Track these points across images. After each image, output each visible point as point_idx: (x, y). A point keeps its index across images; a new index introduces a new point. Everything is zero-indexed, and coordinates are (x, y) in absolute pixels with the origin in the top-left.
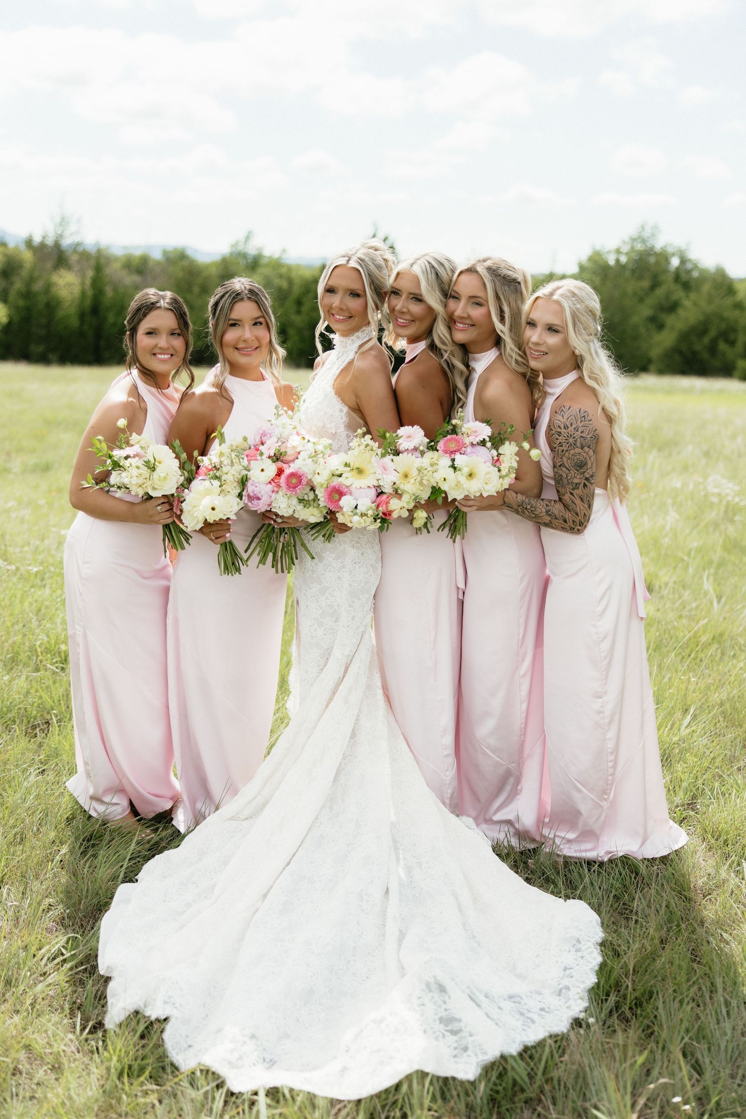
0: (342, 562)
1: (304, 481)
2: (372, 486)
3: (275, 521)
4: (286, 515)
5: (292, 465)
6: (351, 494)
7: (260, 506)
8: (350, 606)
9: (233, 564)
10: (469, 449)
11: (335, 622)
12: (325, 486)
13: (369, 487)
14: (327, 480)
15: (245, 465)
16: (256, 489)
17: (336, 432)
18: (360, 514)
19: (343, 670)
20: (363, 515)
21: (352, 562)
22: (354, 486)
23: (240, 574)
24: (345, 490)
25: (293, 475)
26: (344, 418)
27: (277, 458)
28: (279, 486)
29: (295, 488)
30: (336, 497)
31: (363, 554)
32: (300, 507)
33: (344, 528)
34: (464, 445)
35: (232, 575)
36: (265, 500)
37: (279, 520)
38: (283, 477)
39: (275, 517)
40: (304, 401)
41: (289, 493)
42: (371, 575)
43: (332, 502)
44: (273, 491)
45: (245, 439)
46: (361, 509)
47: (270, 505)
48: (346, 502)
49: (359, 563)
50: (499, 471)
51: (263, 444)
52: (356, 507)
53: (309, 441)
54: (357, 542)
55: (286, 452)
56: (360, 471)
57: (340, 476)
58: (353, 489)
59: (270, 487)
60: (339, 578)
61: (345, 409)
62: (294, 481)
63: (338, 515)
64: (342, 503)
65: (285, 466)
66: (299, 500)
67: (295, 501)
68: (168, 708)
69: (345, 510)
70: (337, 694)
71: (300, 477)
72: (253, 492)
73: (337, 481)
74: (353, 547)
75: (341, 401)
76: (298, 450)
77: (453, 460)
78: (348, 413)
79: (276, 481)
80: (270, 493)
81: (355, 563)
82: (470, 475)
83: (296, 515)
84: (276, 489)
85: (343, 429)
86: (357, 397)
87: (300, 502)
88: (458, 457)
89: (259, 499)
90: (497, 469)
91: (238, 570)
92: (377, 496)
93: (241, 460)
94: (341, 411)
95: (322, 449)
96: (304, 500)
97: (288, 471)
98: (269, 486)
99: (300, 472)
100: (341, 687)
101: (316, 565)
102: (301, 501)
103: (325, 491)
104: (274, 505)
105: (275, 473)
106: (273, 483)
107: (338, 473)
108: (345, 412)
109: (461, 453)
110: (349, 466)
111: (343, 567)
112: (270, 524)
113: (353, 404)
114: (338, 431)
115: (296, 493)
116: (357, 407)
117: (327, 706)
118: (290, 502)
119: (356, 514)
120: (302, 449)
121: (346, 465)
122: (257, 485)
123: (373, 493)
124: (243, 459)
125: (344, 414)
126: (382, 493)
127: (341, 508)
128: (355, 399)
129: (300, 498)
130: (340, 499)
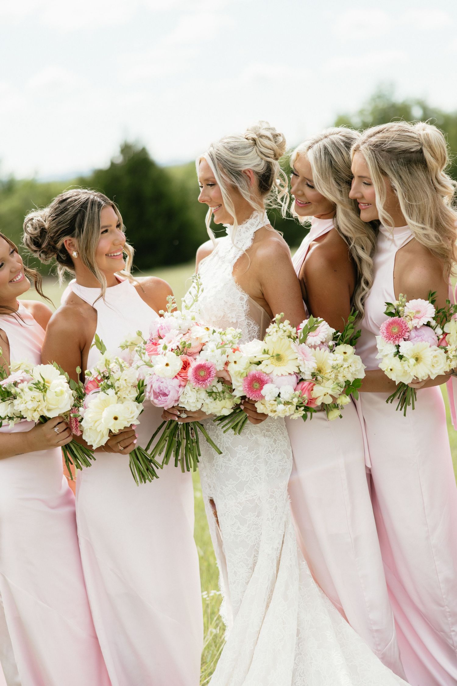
0: (256, 454)
1: (213, 373)
2: (293, 373)
3: (179, 417)
4: (193, 410)
5: (197, 357)
6: (272, 382)
7: (168, 402)
8: (272, 496)
9: (148, 469)
10: (413, 334)
11: (258, 516)
12: (245, 375)
13: (290, 374)
14: (245, 369)
15: (147, 360)
16: (161, 385)
17: (237, 322)
18: (283, 402)
19: (275, 565)
20: (287, 403)
21: (266, 451)
22: (275, 374)
23: (157, 477)
24: (266, 378)
25: (200, 367)
26: (245, 306)
27: (181, 350)
28: (186, 380)
29: (204, 380)
30: (257, 385)
31: (275, 441)
32: (209, 400)
33: (260, 418)
34: (407, 330)
35: (150, 481)
36: (172, 396)
37: (184, 416)
38: (190, 371)
39: (179, 413)
40: (202, 291)
41: (198, 387)
42: (286, 462)
43: (252, 391)
44: (180, 386)
45: (140, 334)
46: (285, 397)
47: (178, 400)
48: (268, 391)
49: (273, 451)
50: (446, 352)
51: (160, 338)
52: (279, 396)
53: (214, 332)
54: (268, 431)
55: (190, 344)
56: (279, 358)
57: (259, 363)
58: (274, 376)
59: (176, 382)
60: (256, 470)
61: (246, 297)
62: (202, 373)
63: (257, 405)
64: (263, 392)
65: (190, 359)
66: (208, 393)
67: (203, 395)
68: (96, 638)
69: (267, 398)
70: (275, 592)
71: (209, 369)
72: (159, 388)
73: (255, 370)
74: (265, 436)
75: (241, 289)
76: (203, 341)
77: (398, 346)
78: (248, 301)
79: (182, 375)
80: (177, 388)
81: (269, 452)
82: (417, 359)
83: (203, 410)
84: (183, 383)
85: (244, 318)
86: (261, 284)
87: (210, 396)
88: (402, 343)
89: (165, 395)
90: (443, 351)
91: (154, 474)
92: (298, 384)
93: (142, 355)
94: (242, 299)
95: (232, 339)
96: (213, 392)
97: (194, 365)
98: (176, 380)
99: (208, 364)
100: (277, 584)
101: (229, 460)
102: (210, 394)
103: (244, 380)
104: (181, 400)
105: (181, 367)
106: (179, 377)
107: (256, 360)
108: (245, 300)
109: (405, 340)
110: (267, 353)
111: (258, 457)
112: (171, 422)
113: (257, 292)
114: (239, 320)
115: (206, 385)
116: (261, 296)
117: (267, 606)
118: (198, 396)
119: (280, 403)
120: (207, 340)
121: (265, 352)
122: (163, 380)
123: (294, 379)
124: (144, 353)
125: (244, 302)
126: (302, 380)
127: (263, 397)
128: (260, 287)
129: (208, 391)
130: (261, 388)
